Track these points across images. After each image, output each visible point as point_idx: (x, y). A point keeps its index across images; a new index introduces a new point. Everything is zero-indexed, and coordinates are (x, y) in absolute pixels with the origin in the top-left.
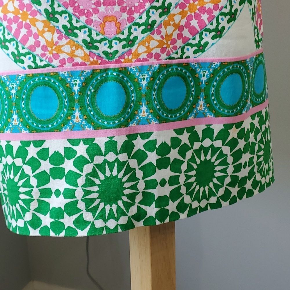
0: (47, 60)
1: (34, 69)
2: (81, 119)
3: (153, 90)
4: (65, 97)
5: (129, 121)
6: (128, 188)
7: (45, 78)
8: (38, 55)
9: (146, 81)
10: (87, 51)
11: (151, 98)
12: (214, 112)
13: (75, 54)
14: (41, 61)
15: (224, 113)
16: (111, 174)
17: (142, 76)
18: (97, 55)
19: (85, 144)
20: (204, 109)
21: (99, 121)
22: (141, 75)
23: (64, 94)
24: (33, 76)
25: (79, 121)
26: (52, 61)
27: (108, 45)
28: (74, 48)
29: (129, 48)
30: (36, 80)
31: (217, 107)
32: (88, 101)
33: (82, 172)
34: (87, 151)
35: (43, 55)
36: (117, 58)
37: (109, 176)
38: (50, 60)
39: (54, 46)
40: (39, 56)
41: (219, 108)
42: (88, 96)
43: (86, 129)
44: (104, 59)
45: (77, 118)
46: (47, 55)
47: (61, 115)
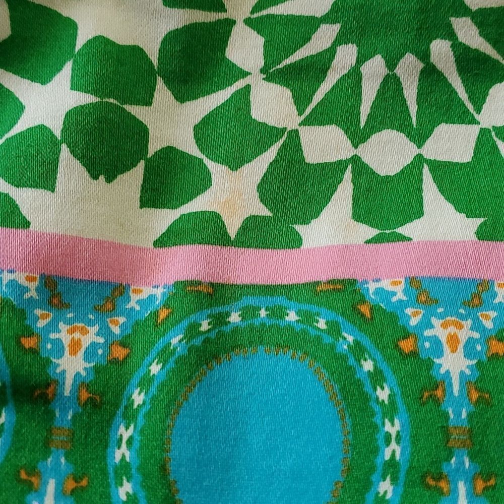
12: (365, 309)
15: (305, 307)
20: (432, 327)
31: (350, 339)
41: (339, 334)
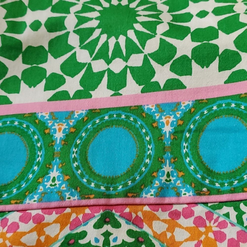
0: (215, 216)
1: (241, 201)
2: (161, 121)
3: (41, 164)
4: (187, 155)
5: (86, 119)
6: (92, 19)
7: (219, 186)
8: (233, 225)
9: (50, 176)
10: (146, 228)
11: (45, 152)
13: (166, 226)
14: (227, 215)
16: (117, 39)
17: (55, 185)
18: (130, 221)
19: (157, 83)
21: (133, 119)
22: (58, 186)
23: (188, 160)
24: (243, 189)
25: (166, 118)
26: (207, 214)
27: (111, 238)
28: (169, 235)
29: (75, 232)
30: (236, 182)
32: (149, 148)
33: (161, 39)
34: (153, 73)
35: (223, 225)
36: (96, 214)
37: (121, 36)
38: (209, 215)
39: (202, 240)
40: (230, 223)
42: (150, 156)
43: (154, 107)
44: (118, 214)
45: (168, 123)
46: (216, 224)
47: (194, 126)
